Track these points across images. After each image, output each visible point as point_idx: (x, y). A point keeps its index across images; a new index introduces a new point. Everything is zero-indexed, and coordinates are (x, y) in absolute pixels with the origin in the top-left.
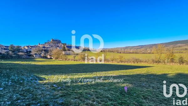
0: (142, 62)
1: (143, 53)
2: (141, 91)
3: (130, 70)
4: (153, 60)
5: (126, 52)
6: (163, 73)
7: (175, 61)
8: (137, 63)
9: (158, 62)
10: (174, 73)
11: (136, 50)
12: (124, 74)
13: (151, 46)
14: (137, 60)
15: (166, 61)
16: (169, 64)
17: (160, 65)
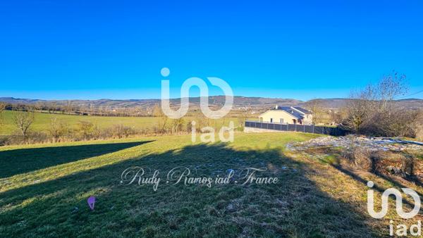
0: (137, 133)
1: (139, 116)
4: (155, 130)
5: (101, 113)
6: (168, 149)
7: (183, 128)
8: (127, 136)
9: (163, 131)
10: (180, 147)
11: (124, 108)
13: (153, 102)
14: (126, 130)
15: (173, 130)
16: (175, 134)
17: (166, 136)
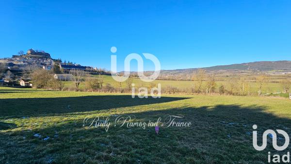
0: (180, 92)
1: (181, 80)
2: (176, 130)
3: (165, 103)
4: (193, 90)
5: (160, 78)
6: (203, 105)
7: (215, 90)
8: (174, 93)
9: (198, 92)
10: (213, 105)
11: (172, 75)
12: (156, 110)
13: (191, 71)
14: (173, 89)
15: (207, 91)
16: (209, 94)
17: (201, 95)
